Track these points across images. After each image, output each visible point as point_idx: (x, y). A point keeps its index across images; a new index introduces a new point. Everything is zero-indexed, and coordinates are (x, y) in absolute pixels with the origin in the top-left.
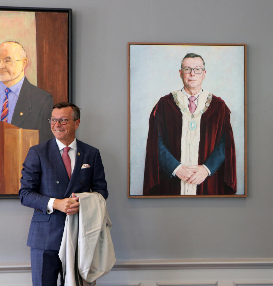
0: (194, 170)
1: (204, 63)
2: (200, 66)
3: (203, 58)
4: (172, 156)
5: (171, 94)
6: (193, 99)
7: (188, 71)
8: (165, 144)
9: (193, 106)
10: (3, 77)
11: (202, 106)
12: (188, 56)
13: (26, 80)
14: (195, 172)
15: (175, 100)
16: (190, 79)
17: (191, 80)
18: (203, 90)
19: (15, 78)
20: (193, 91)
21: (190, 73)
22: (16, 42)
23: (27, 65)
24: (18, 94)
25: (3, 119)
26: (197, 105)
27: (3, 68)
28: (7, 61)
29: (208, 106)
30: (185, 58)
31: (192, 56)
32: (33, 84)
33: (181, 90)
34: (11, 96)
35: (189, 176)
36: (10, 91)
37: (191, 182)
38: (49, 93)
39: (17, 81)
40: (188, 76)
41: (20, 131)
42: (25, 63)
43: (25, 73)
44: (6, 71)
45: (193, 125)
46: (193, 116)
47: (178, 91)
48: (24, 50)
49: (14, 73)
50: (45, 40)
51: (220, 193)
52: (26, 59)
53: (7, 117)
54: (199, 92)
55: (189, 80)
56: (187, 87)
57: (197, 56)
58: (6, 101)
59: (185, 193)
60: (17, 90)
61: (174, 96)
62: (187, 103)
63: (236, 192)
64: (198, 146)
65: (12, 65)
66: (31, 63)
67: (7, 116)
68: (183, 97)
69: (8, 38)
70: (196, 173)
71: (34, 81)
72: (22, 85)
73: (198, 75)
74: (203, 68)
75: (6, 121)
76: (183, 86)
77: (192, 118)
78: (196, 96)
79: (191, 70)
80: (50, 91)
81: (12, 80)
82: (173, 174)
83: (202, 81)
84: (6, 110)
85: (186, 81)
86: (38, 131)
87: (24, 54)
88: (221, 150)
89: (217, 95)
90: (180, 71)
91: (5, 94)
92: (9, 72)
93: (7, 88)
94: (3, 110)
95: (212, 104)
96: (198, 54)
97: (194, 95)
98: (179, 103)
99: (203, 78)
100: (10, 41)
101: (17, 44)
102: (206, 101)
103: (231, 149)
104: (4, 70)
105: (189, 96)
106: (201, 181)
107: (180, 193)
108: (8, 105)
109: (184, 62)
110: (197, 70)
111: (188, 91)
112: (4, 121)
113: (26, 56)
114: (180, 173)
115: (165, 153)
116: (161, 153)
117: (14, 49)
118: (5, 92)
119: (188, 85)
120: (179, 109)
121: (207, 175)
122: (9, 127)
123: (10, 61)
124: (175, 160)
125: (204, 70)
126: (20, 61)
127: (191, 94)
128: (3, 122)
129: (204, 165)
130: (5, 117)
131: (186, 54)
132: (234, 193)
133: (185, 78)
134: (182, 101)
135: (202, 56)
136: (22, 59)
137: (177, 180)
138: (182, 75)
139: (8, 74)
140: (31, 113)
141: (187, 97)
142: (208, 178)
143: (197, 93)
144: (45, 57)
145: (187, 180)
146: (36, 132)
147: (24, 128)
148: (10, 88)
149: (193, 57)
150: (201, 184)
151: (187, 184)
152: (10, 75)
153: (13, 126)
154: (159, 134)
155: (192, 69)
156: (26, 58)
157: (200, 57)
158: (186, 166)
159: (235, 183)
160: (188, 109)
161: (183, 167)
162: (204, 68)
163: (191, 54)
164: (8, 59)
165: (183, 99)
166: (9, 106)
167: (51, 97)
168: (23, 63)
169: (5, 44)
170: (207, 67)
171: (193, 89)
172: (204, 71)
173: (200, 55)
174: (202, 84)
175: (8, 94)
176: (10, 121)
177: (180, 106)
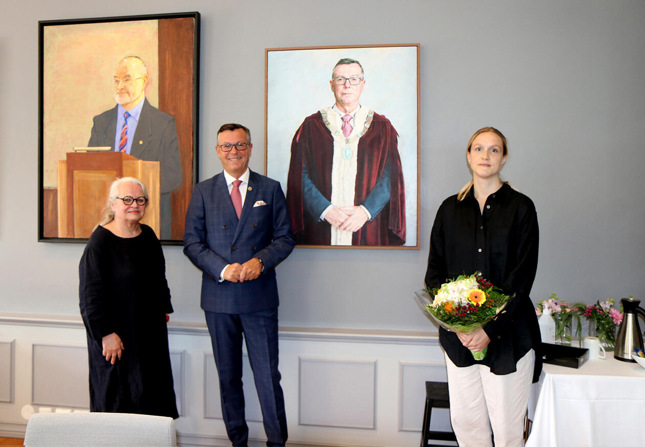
0: (348, 213)
1: (363, 71)
2: (357, 75)
3: (361, 64)
4: (320, 194)
5: (319, 112)
6: (348, 118)
7: (342, 82)
8: (311, 178)
9: (348, 127)
10: (122, 99)
11: (360, 127)
12: (342, 62)
13: (146, 101)
14: (350, 216)
15: (324, 120)
16: (344, 92)
17: (345, 94)
18: (361, 107)
19: (135, 100)
20: (347, 108)
21: (345, 84)
22: (136, 57)
23: (147, 83)
24: (138, 118)
25: (122, 149)
26: (352, 126)
27: (122, 89)
28: (127, 80)
29: (368, 127)
30: (337, 65)
31: (346, 62)
32: (153, 106)
33: (333, 108)
34: (130, 120)
35: (342, 221)
36: (130, 115)
37: (345, 229)
38: (171, 115)
39: (137, 103)
40: (341, 88)
41: (140, 162)
42: (146, 80)
43: (145, 93)
44: (125, 91)
45: (348, 153)
46: (347, 141)
47: (329, 108)
48: (145, 66)
49: (134, 94)
50: (167, 52)
51: (383, 244)
52: (146, 77)
53: (125, 147)
54: (356, 108)
55: (343, 94)
56: (339, 103)
57: (353, 62)
58: (125, 127)
59: (336, 242)
60: (137, 114)
61: (323, 115)
62: (341, 123)
63: (404, 242)
64: (355, 180)
65: (131, 84)
66: (152, 81)
67: (125, 145)
68: (335, 115)
69: (128, 53)
70: (352, 216)
71: (155, 103)
72: (142, 107)
73: (354, 87)
74: (361, 78)
75: (125, 151)
76: (335, 102)
77: (346, 143)
78: (352, 114)
79: (345, 80)
80: (172, 113)
81: (132, 102)
82: (321, 217)
83: (360, 94)
84: (124, 139)
85: (339, 95)
86: (159, 162)
87: (144, 70)
88: (385, 185)
89: (380, 113)
90: (330, 82)
91: (124, 119)
92: (128, 93)
93: (126, 113)
94: (121, 139)
95: (373, 124)
96: (355, 60)
97: (350, 113)
98: (329, 124)
99: (361, 90)
100: (131, 57)
101: (137, 59)
102: (365, 121)
103: (399, 184)
104: (123, 91)
105: (343, 114)
106: (358, 227)
107: (330, 243)
108: (126, 132)
109: (336, 71)
110: (354, 80)
111: (341, 109)
112: (122, 151)
113: (146, 73)
114: (330, 217)
115: (310, 189)
116: (306, 189)
117: (134, 65)
118: (124, 116)
119: (342, 100)
120: (329, 132)
121: (366, 220)
122: (128, 159)
123: (129, 80)
124: (324, 199)
125: (362, 80)
126: (140, 80)
127: (346, 111)
128: (122, 153)
129: (362, 206)
130: (124, 147)
131: (339, 60)
132: (402, 244)
133: (338, 91)
134: (333, 122)
135: (360, 62)
136: (142, 76)
137: (327, 226)
138: (334, 87)
139: (127, 95)
140: (151, 141)
141: (340, 115)
142: (367, 222)
143: (353, 109)
144: (168, 72)
145: (340, 226)
146: (157, 164)
147: (143, 160)
148: (129, 112)
149: (348, 63)
150: (358, 231)
151: (339, 231)
152: (129, 96)
153: (132, 157)
154: (304, 166)
155: (347, 79)
156: (146, 75)
157: (357, 62)
158: (338, 206)
159: (403, 230)
160: (342, 131)
161: (334, 209)
162: (363, 78)
163: (346, 59)
164: (127, 78)
165: (335, 118)
166: (128, 133)
167: (174, 121)
168: (143, 81)
169: (125, 60)
170: (366, 76)
171: (348, 106)
172: (363, 82)
173: (358, 60)
174: (360, 99)
175: (128, 120)
176: (128, 152)
177: (330, 127)
